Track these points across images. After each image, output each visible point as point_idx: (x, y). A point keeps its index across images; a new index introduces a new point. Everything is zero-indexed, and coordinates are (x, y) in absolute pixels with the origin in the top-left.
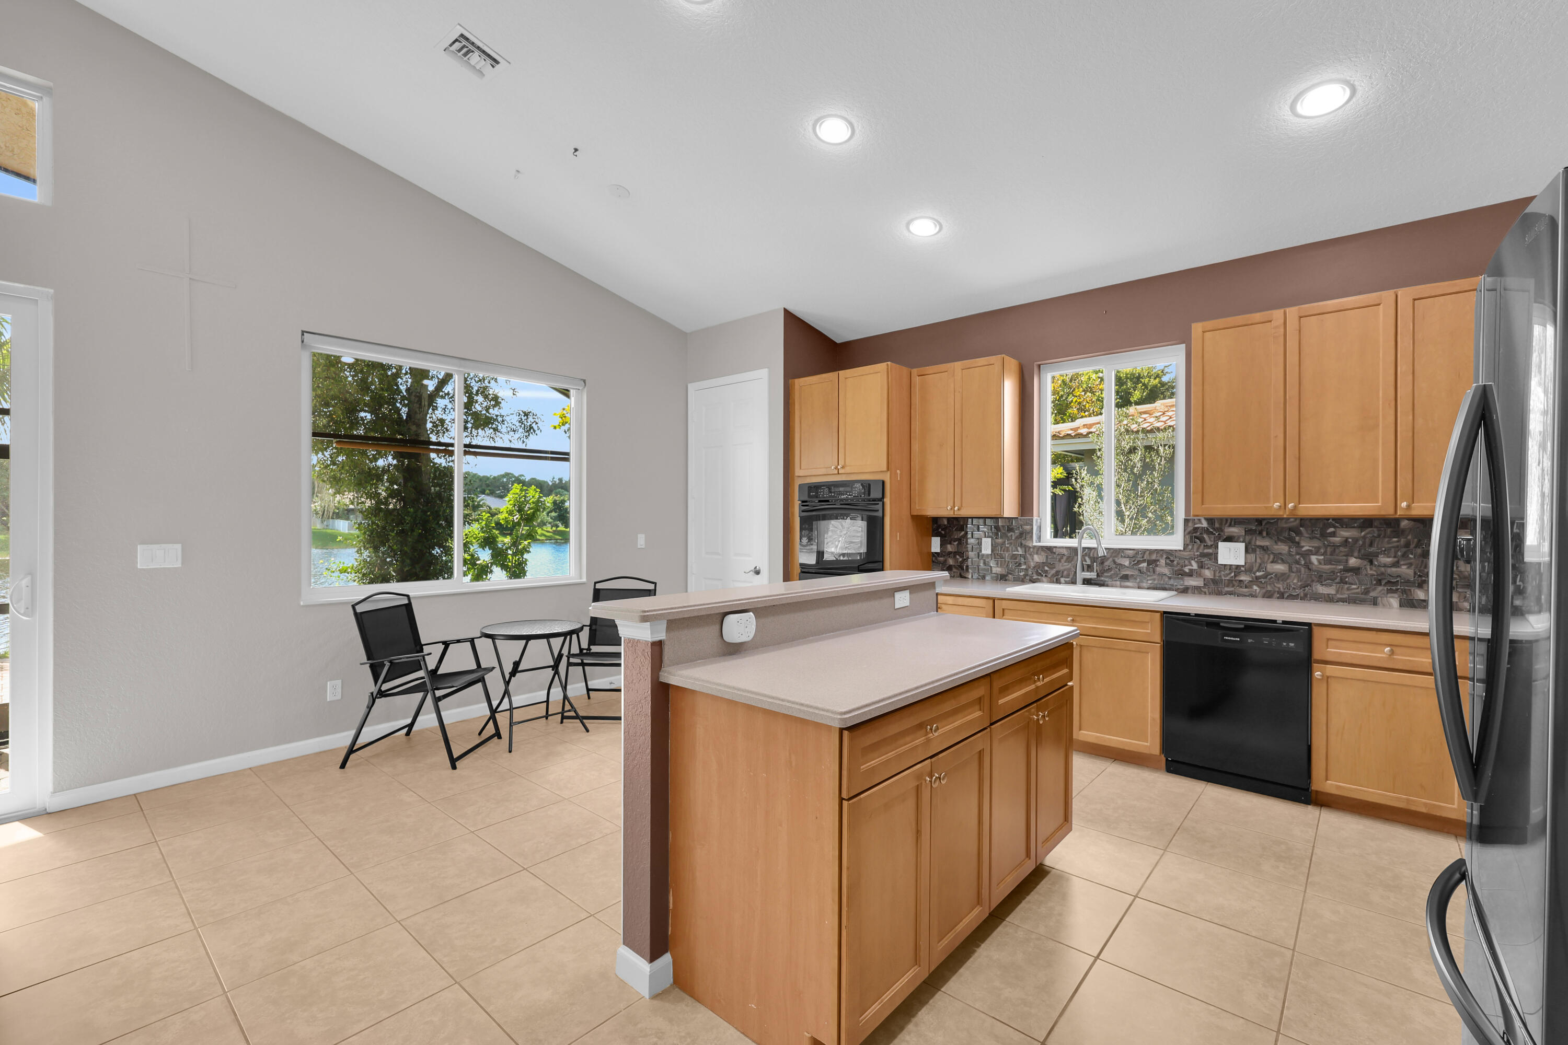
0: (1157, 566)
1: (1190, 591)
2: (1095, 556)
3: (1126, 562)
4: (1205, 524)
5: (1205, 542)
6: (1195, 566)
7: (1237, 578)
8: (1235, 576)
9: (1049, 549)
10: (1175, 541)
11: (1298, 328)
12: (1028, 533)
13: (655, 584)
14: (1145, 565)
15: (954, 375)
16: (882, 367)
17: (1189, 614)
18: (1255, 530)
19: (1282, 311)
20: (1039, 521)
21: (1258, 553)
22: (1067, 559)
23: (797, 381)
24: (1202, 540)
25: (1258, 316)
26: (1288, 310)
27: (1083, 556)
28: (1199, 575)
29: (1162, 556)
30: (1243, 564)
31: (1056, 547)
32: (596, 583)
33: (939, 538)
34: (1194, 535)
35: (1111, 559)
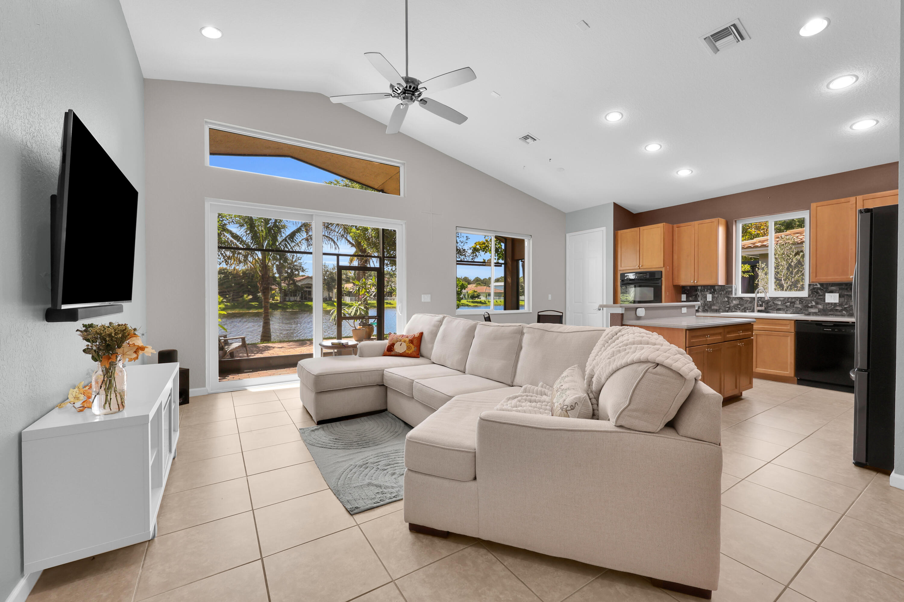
0: (795, 304)
1: (811, 314)
2: (764, 300)
3: (780, 303)
4: (819, 286)
5: (819, 293)
6: (814, 303)
7: (835, 308)
8: (834, 307)
9: (741, 298)
10: (805, 294)
11: (862, 204)
12: (730, 292)
13: (563, 313)
14: (789, 304)
15: (694, 227)
16: (661, 225)
17: (808, 321)
18: (844, 288)
19: (855, 197)
20: (735, 287)
21: (845, 297)
22: (750, 302)
23: (619, 231)
24: (817, 293)
25: (843, 200)
26: (857, 197)
27: (758, 301)
28: (816, 307)
29: (797, 300)
30: (838, 302)
31: (744, 297)
32: (538, 312)
33: (685, 295)
34: (813, 290)
35: (772, 302)
